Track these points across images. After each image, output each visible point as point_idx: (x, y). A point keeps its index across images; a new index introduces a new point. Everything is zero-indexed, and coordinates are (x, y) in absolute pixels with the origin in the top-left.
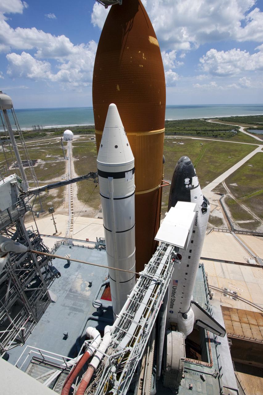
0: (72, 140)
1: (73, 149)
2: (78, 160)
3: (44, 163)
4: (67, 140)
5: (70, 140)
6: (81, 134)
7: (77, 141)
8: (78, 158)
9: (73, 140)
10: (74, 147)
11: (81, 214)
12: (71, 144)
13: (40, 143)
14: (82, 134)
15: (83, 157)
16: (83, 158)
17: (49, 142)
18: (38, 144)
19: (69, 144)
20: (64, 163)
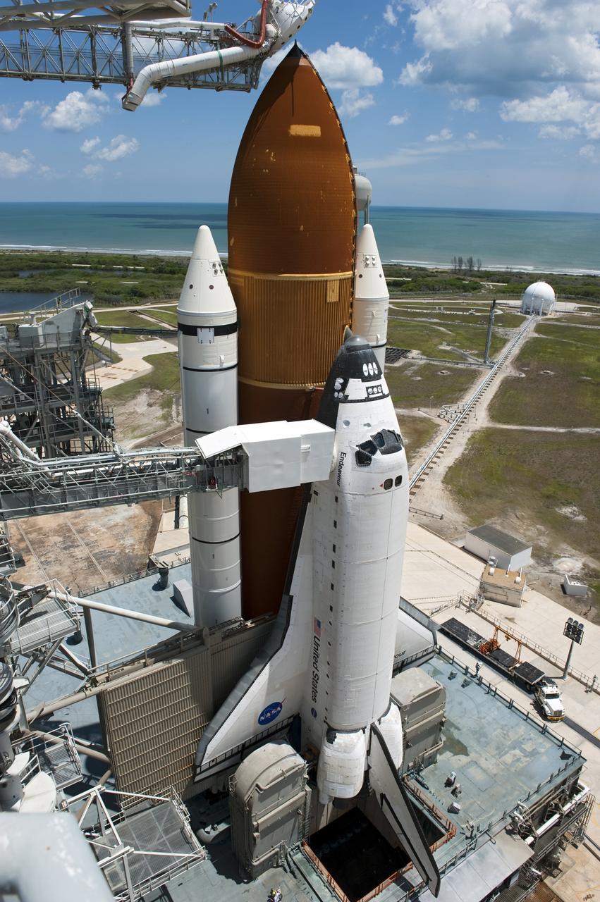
0: (544, 314)
1: (527, 342)
2: (523, 375)
3: (423, 362)
4: (527, 313)
5: (538, 313)
6: (589, 300)
7: (557, 320)
8: (524, 371)
9: (549, 316)
10: (536, 335)
11: (425, 520)
12: (533, 326)
13: (446, 309)
14: (594, 302)
15: (542, 373)
16: (539, 375)
17: (470, 309)
18: (440, 309)
19: (529, 325)
20: (472, 376)
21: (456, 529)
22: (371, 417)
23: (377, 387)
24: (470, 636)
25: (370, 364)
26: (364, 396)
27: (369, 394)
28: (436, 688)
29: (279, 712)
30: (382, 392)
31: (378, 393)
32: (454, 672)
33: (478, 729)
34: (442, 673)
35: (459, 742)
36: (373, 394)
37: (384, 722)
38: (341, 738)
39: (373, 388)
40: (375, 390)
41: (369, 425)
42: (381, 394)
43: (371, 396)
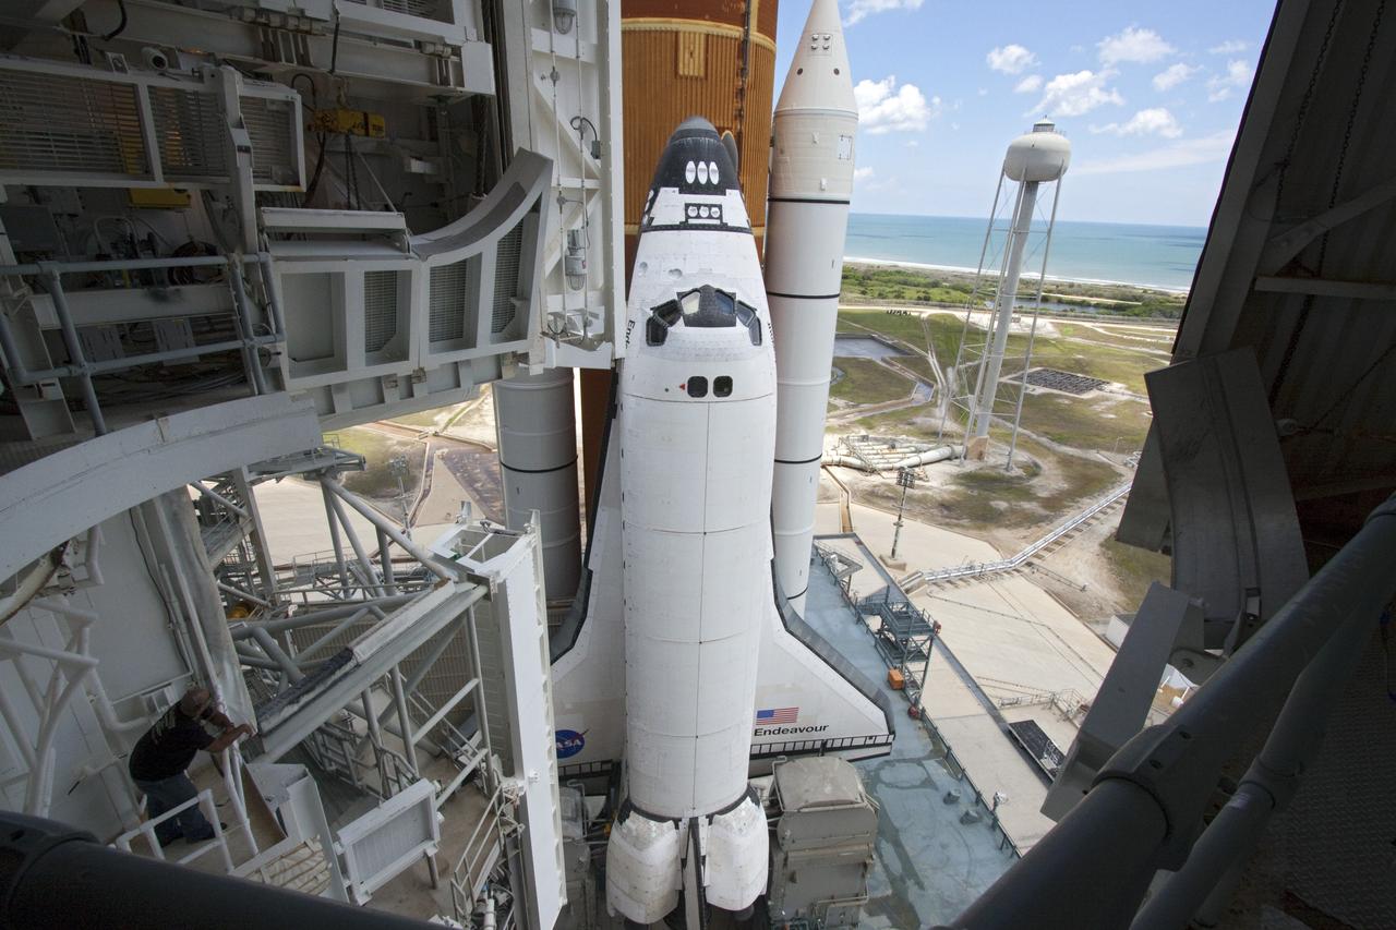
21: (1101, 609)
22: (685, 259)
23: (710, 206)
24: (1049, 754)
25: (702, 165)
26: (679, 218)
27: (688, 217)
28: (852, 803)
29: (579, 748)
30: (720, 218)
31: (710, 217)
32: (953, 793)
33: (955, 901)
34: (937, 789)
35: (910, 909)
36: (698, 217)
37: (719, 823)
38: (634, 822)
39: (699, 206)
40: (704, 212)
41: (678, 271)
42: (717, 222)
43: (691, 221)
